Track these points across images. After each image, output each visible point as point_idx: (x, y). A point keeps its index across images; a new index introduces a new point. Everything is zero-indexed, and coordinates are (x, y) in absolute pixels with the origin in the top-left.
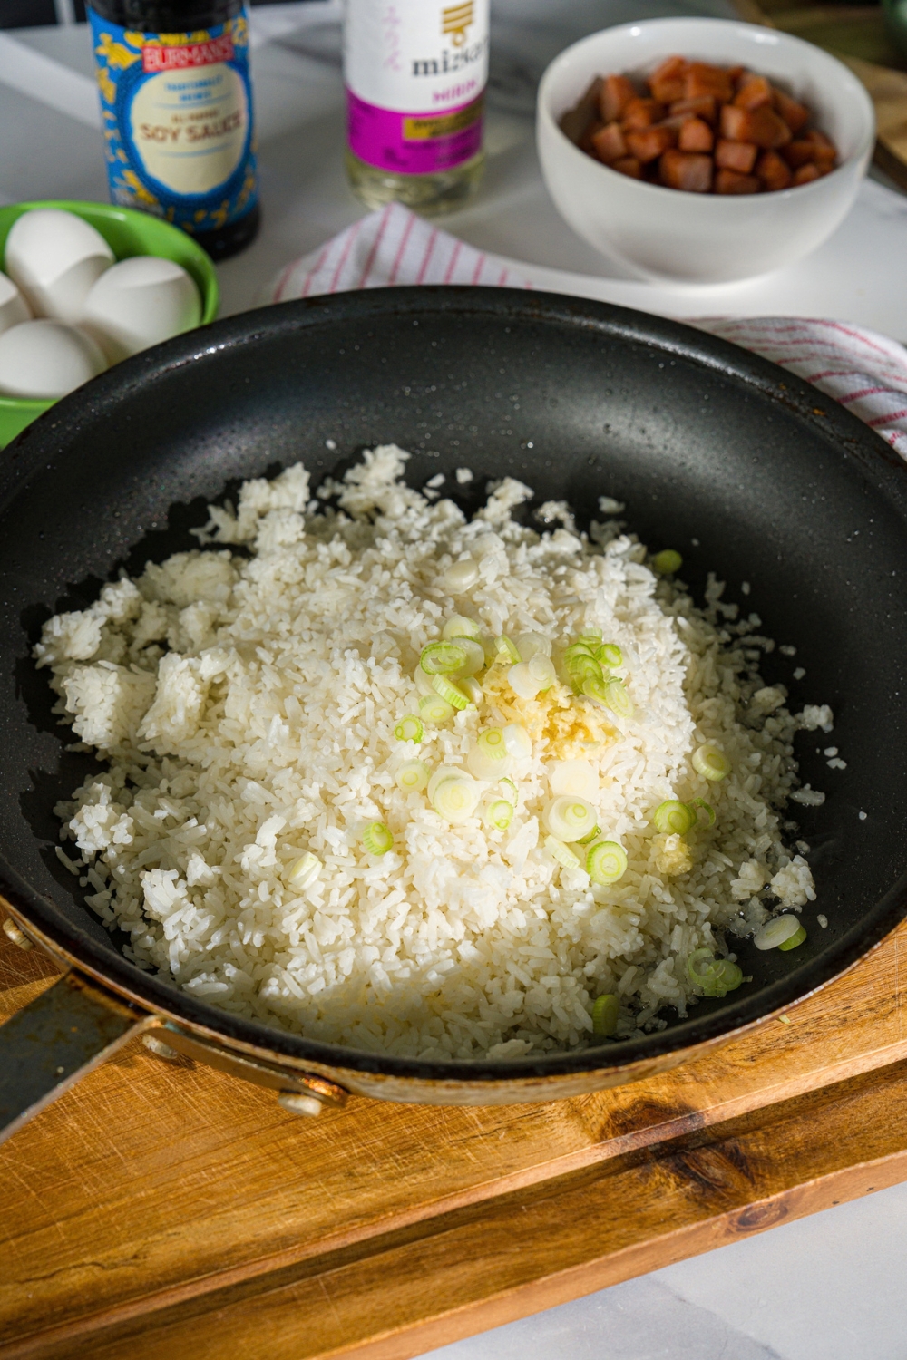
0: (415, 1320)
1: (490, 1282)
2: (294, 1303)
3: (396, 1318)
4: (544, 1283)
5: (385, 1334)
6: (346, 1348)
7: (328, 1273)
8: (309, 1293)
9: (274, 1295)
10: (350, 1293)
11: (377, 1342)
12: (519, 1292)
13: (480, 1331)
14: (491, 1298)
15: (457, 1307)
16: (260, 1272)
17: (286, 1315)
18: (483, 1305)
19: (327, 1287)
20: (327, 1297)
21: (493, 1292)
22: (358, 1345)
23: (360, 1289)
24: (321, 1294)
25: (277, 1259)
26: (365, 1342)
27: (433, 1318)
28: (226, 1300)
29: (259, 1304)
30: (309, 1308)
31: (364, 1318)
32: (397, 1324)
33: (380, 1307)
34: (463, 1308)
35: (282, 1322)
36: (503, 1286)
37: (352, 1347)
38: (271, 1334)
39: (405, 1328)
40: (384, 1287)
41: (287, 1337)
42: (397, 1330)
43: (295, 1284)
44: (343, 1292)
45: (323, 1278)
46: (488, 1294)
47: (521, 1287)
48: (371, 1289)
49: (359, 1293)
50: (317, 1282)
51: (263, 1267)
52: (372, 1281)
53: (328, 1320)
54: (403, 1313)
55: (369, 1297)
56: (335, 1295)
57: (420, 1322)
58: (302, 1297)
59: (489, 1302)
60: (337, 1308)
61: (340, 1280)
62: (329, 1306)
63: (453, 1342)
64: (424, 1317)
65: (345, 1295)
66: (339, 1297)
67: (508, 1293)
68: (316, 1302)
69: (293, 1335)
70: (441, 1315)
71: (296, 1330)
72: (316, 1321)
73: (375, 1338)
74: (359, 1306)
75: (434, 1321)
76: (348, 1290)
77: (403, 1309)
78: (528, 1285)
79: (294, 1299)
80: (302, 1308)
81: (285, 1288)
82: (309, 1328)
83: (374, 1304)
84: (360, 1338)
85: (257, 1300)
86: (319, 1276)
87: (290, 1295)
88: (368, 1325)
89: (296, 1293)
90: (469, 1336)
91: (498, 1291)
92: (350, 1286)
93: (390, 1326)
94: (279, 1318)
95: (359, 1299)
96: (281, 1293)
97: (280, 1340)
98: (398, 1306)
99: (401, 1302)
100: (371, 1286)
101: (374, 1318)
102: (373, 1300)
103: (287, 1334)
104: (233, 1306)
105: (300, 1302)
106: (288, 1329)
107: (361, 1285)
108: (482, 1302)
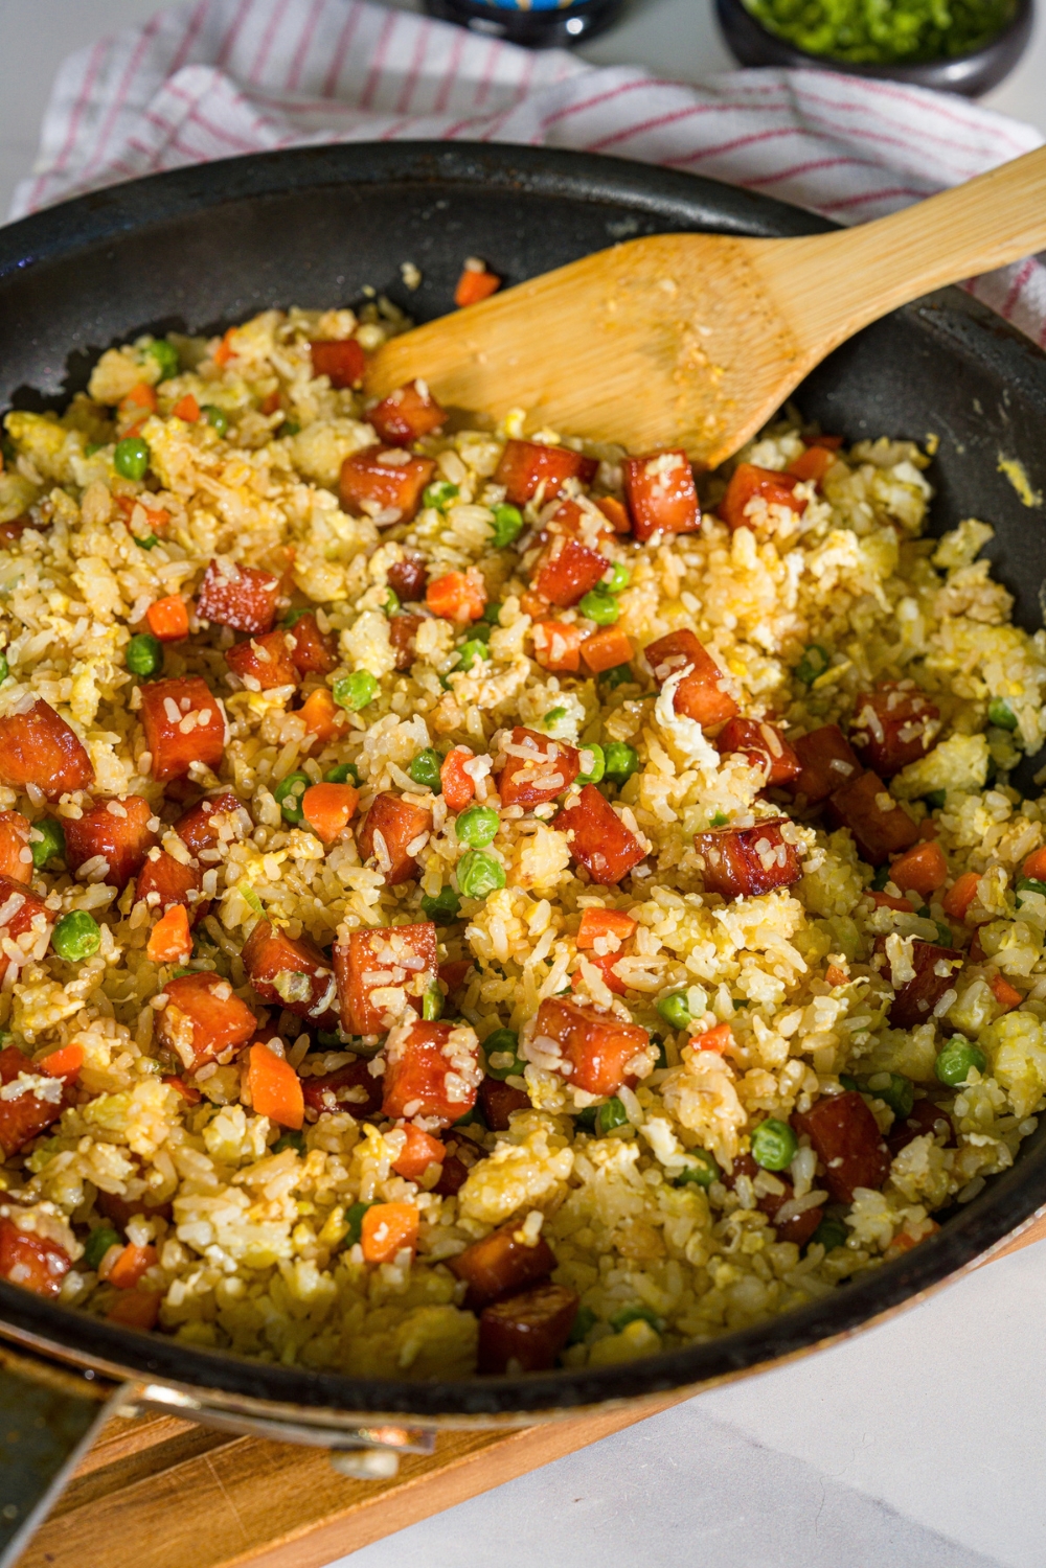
0: (347, 1506)
1: (449, 1443)
2: (173, 1496)
3: (319, 1505)
4: (525, 1437)
5: (307, 1529)
6: (251, 1553)
7: (220, 1449)
8: (193, 1480)
9: (144, 1487)
10: (251, 1475)
11: (294, 1541)
12: (491, 1454)
13: (440, 1509)
14: (452, 1466)
15: (405, 1482)
16: (122, 1456)
17: (162, 1514)
18: (443, 1475)
19: (218, 1469)
20: (219, 1483)
21: (455, 1457)
22: (267, 1547)
23: (265, 1468)
24: (210, 1479)
25: (145, 1435)
26: (276, 1542)
27: (371, 1501)
28: (76, 1499)
29: (122, 1501)
30: (194, 1502)
31: (273, 1509)
32: (322, 1513)
33: (296, 1492)
34: (413, 1483)
35: (157, 1525)
36: (468, 1447)
37: (260, 1551)
38: (142, 1544)
39: (333, 1518)
40: (300, 1463)
41: (165, 1546)
42: (321, 1522)
43: (172, 1469)
44: (242, 1474)
45: (211, 1457)
46: (447, 1461)
47: (493, 1446)
48: (281, 1468)
49: (266, 1474)
50: (204, 1464)
51: (126, 1448)
52: (282, 1455)
53: (223, 1516)
54: (329, 1497)
55: (279, 1479)
56: (234, 1477)
57: (353, 1508)
58: (183, 1487)
59: (450, 1471)
60: (233, 1498)
61: (236, 1457)
62: (223, 1497)
63: (402, 1527)
64: (359, 1501)
65: (244, 1478)
66: (235, 1483)
67: (476, 1456)
68: (204, 1492)
69: (173, 1542)
70: (383, 1496)
71: (177, 1535)
72: (205, 1520)
73: (290, 1536)
74: (266, 1493)
75: (374, 1505)
76: (249, 1473)
77: (329, 1492)
78: (503, 1443)
79: (172, 1491)
80: (184, 1503)
81: (159, 1475)
82: (197, 1530)
83: (286, 1488)
84: (270, 1539)
85: (122, 1496)
86: (205, 1455)
87: (167, 1486)
88: (278, 1518)
89: (174, 1482)
90: (424, 1518)
91: (462, 1454)
92: (250, 1465)
93: (311, 1518)
94: (152, 1519)
95: (266, 1482)
96: (153, 1483)
97: (156, 1551)
98: (322, 1488)
99: (325, 1482)
100: (282, 1462)
101: (288, 1507)
102: (285, 1482)
103: (164, 1541)
104: (85, 1508)
105: (181, 1494)
106: (166, 1535)
107: (267, 1462)
108: (439, 1472)
